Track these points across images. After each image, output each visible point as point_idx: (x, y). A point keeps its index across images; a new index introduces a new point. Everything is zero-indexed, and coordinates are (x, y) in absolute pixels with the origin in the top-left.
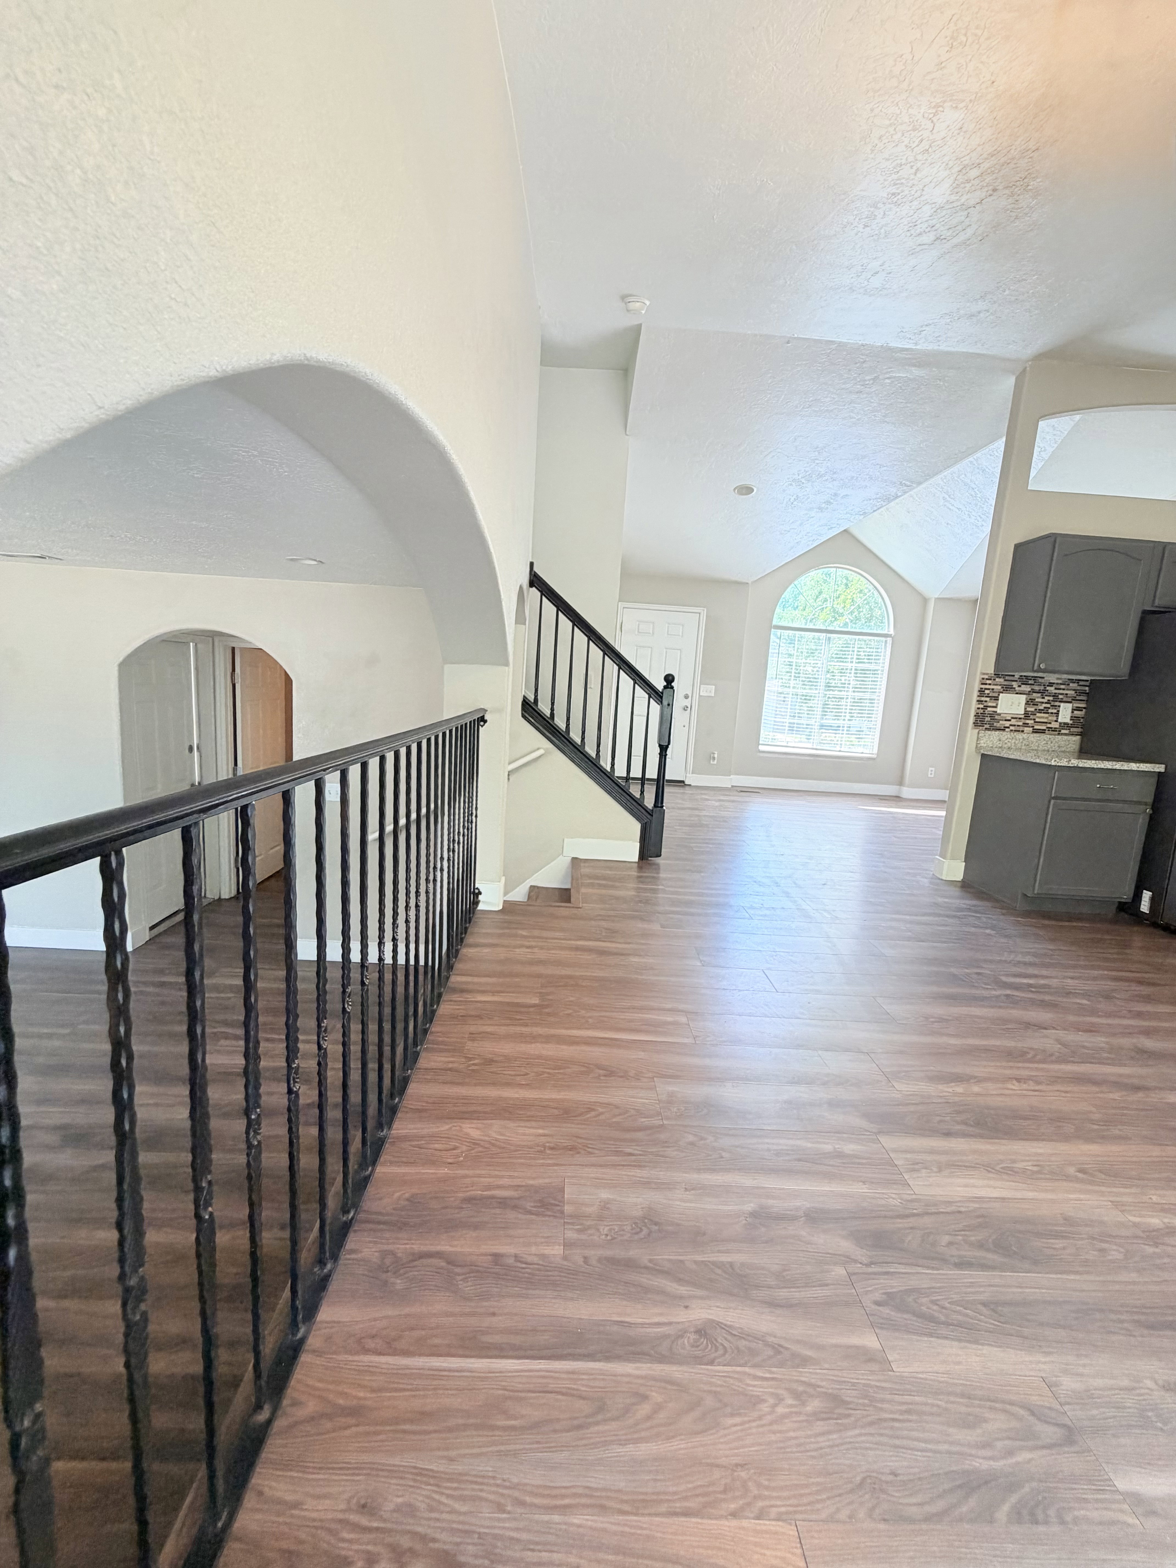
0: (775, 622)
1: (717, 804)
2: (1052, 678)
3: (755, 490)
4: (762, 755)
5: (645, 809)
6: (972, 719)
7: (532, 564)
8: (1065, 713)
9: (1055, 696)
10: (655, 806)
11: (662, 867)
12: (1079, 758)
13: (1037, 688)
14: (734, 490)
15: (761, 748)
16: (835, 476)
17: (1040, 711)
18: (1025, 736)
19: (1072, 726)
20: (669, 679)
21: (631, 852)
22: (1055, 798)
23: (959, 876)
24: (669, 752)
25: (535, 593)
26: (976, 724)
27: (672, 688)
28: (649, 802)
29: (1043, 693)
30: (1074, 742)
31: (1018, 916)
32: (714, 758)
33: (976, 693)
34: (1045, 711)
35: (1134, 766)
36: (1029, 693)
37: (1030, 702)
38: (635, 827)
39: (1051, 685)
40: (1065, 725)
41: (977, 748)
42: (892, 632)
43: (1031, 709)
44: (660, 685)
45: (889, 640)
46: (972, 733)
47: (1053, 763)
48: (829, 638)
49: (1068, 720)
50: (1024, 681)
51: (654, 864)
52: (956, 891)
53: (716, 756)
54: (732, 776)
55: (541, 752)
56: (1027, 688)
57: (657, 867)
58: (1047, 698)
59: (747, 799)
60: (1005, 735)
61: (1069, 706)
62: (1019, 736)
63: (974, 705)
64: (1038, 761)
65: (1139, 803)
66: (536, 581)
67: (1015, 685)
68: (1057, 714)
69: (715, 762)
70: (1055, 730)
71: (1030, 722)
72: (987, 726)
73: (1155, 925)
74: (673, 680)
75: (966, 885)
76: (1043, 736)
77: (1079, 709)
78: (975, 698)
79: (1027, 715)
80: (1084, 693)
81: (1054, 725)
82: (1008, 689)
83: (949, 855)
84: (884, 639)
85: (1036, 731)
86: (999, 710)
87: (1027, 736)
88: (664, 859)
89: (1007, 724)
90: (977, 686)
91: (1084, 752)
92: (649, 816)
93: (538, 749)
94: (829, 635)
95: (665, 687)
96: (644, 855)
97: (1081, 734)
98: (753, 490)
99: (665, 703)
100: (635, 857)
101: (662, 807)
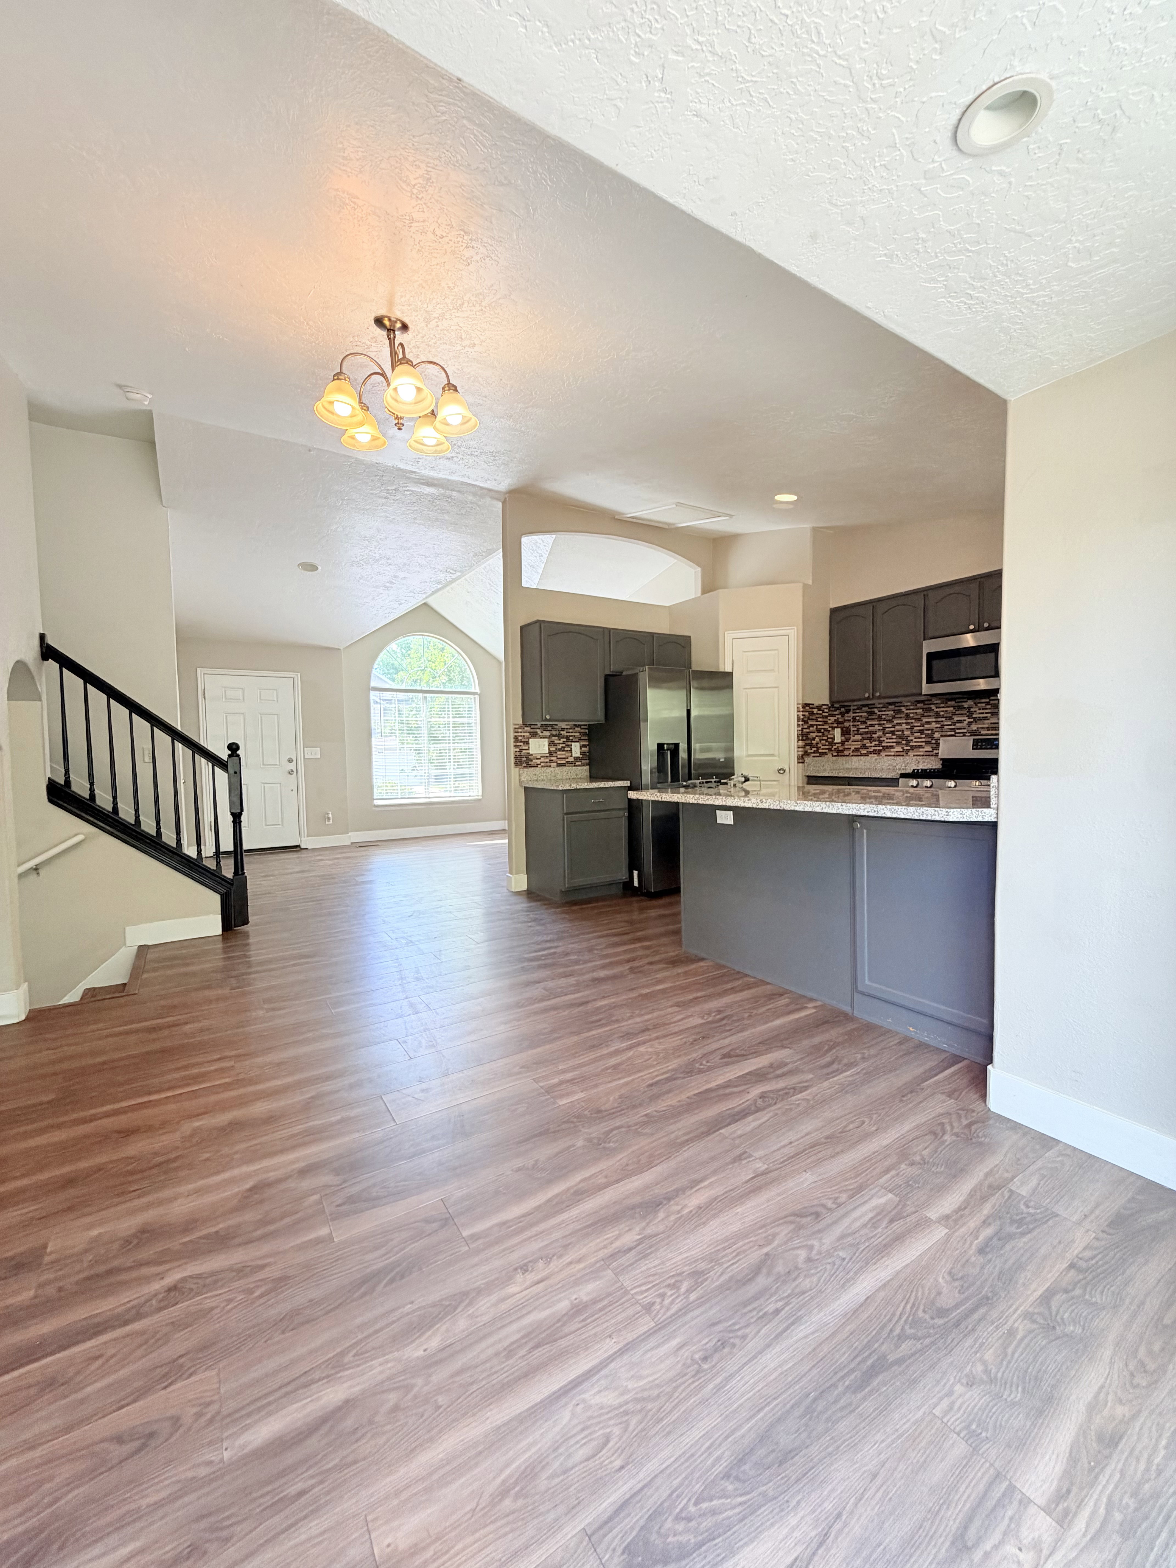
0: (373, 684)
1: (330, 862)
2: (563, 725)
3: (320, 568)
4: (379, 809)
5: (224, 879)
6: (513, 760)
7: (42, 637)
8: (576, 749)
9: (567, 737)
10: (236, 873)
11: (251, 934)
12: (591, 781)
13: (554, 733)
14: (299, 565)
15: (377, 802)
16: (389, 561)
17: (560, 750)
18: (552, 769)
19: (582, 759)
20: (233, 748)
21: (213, 925)
22: (567, 814)
23: (524, 887)
24: (244, 818)
25: (53, 666)
26: (516, 764)
27: (238, 756)
28: (228, 872)
29: (559, 736)
30: (584, 771)
31: (557, 908)
32: (329, 819)
33: (512, 740)
34: (562, 749)
35: (611, 784)
36: (549, 737)
37: (551, 744)
38: (214, 900)
39: (563, 729)
40: (576, 759)
41: (521, 782)
42: (478, 691)
43: (553, 749)
44: (224, 754)
45: (477, 697)
46: (515, 771)
47: (560, 788)
48: (426, 698)
49: (578, 755)
50: (545, 728)
51: (241, 933)
52: (523, 899)
53: (330, 816)
54: (350, 834)
55: (80, 837)
56: (547, 734)
57: (246, 935)
58: (562, 740)
59: (364, 853)
60: (537, 771)
61: (578, 744)
62: (548, 770)
63: (513, 749)
64: (552, 788)
65: (620, 809)
66: (48, 652)
67: (539, 731)
68: (571, 751)
69: (331, 822)
70: (571, 763)
71: (554, 759)
72: (525, 765)
73: (643, 894)
74: (238, 748)
75: (531, 894)
76: (564, 768)
77: (584, 746)
78: (512, 744)
79: (551, 753)
80: (585, 734)
81: (571, 759)
82: (534, 735)
83: (514, 871)
84: (472, 697)
85: (559, 765)
86: (531, 752)
87: (554, 770)
88: (252, 926)
89: (538, 762)
90: (512, 735)
91: (593, 778)
92: (228, 886)
93: (76, 835)
94: (425, 695)
95: (230, 756)
96: (228, 925)
97: (589, 764)
98: (317, 569)
99: (231, 771)
100: (219, 931)
101: (244, 873)
